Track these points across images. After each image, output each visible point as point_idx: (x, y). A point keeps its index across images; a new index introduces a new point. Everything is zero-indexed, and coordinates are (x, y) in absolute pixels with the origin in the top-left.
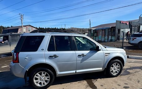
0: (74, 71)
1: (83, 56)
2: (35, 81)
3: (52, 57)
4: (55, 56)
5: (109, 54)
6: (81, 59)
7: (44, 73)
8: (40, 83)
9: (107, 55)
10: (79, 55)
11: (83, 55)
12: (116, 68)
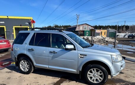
0: (47, 66)
1: (54, 53)
2: (21, 66)
3: (30, 50)
4: (32, 50)
5: (86, 55)
7: (26, 62)
8: (24, 69)
9: (83, 56)
10: (50, 52)
11: (54, 52)
12: (97, 76)
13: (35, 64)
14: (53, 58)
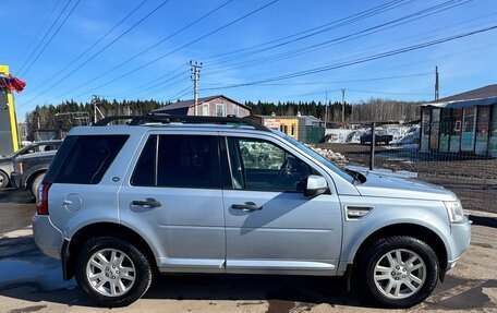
1: (252, 210)
3: (141, 204)
4: (152, 203)
6: (242, 218)
7: (118, 255)
8: (107, 285)
9: (357, 213)
10: (234, 207)
11: (250, 207)
12: (405, 273)
13: (163, 259)
14: (247, 227)
